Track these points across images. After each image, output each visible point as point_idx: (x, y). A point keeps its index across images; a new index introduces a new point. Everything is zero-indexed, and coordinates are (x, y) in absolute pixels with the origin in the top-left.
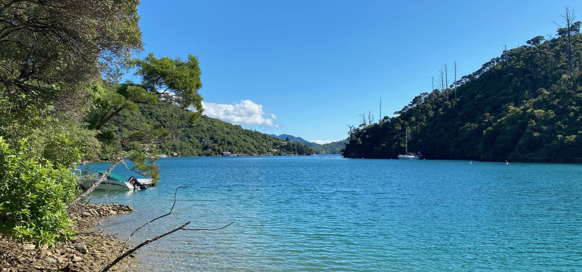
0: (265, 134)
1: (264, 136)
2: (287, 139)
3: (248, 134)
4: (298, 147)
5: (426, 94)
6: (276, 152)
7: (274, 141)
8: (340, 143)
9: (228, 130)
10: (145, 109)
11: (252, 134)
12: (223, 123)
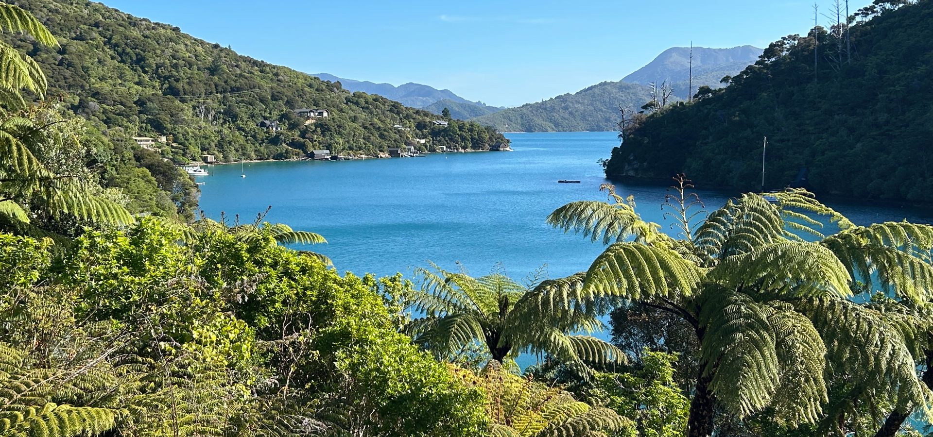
0: (396, 103)
1: (393, 106)
2: (446, 113)
3: (357, 104)
4: (471, 130)
5: (794, 38)
6: (425, 145)
7: (419, 118)
8: (543, 107)
9: (315, 95)
10: (128, 50)
11: (366, 102)
12: (301, 77)
